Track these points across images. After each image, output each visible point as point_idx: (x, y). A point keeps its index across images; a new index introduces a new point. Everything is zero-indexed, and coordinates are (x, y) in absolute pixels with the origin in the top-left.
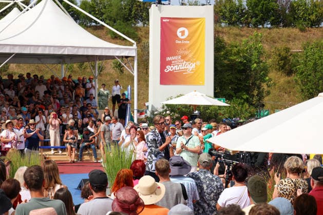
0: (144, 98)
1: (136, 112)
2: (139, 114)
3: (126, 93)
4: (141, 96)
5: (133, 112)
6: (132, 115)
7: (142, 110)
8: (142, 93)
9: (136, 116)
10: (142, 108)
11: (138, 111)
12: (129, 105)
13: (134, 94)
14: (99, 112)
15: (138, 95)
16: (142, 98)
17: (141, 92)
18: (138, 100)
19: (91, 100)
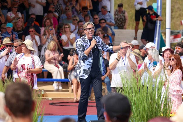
0: (180, 15)
1: (168, 32)
2: (172, 37)
3: (154, 6)
4: (176, 12)
5: (165, 34)
6: (164, 38)
7: (177, 31)
8: (178, 8)
9: (168, 39)
10: (177, 29)
11: (172, 33)
12: (158, 22)
13: (165, 8)
14: (115, 33)
15: (172, 11)
16: (177, 15)
17: (176, 7)
18: (172, 18)
19: (104, 14)
